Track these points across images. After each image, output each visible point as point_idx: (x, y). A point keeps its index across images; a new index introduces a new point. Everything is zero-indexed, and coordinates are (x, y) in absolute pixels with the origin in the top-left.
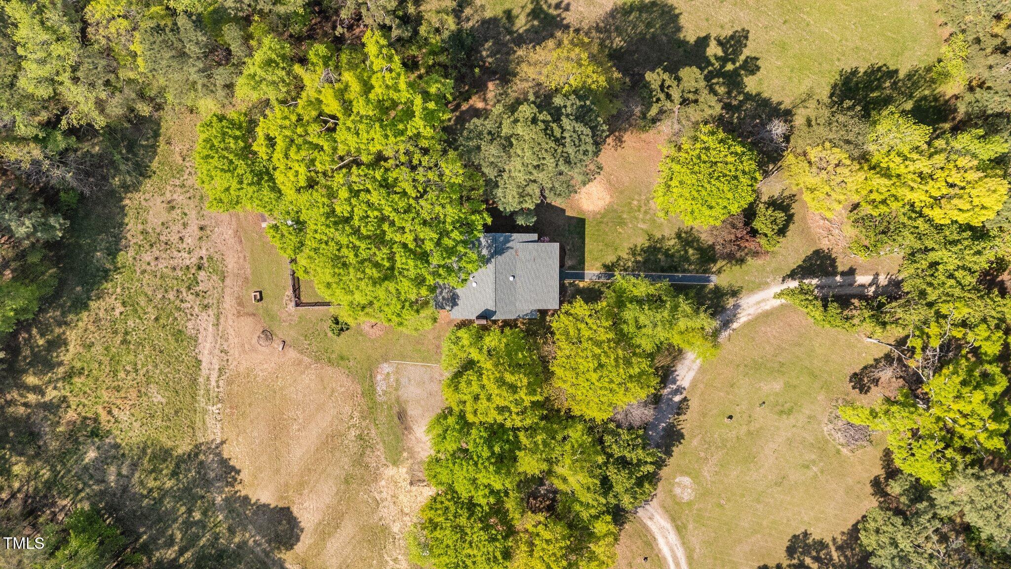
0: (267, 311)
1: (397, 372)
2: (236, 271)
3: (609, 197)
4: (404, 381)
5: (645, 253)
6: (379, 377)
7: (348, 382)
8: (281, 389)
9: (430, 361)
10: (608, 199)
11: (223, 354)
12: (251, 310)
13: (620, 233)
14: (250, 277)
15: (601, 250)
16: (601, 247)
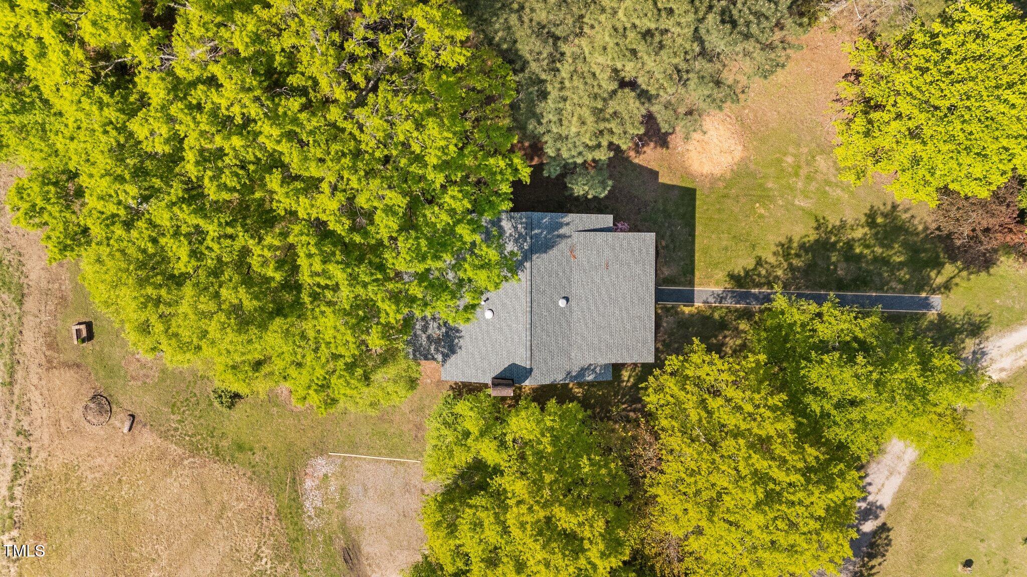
0: (101, 358)
1: (343, 473)
2: (44, 284)
3: (740, 148)
4: (355, 490)
5: (807, 251)
6: (309, 483)
7: (251, 493)
8: (127, 503)
9: (403, 454)
10: (738, 153)
11: (21, 439)
12: (72, 356)
13: (761, 216)
14: (71, 296)
15: (726, 249)
16: (724, 243)
